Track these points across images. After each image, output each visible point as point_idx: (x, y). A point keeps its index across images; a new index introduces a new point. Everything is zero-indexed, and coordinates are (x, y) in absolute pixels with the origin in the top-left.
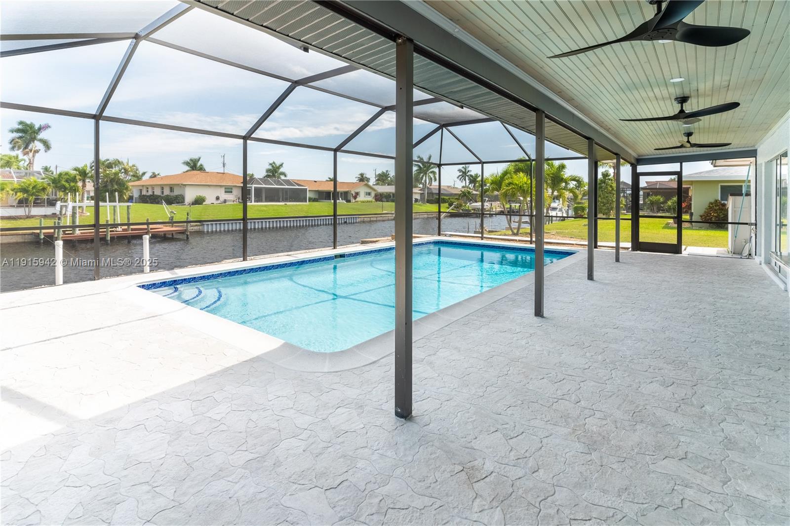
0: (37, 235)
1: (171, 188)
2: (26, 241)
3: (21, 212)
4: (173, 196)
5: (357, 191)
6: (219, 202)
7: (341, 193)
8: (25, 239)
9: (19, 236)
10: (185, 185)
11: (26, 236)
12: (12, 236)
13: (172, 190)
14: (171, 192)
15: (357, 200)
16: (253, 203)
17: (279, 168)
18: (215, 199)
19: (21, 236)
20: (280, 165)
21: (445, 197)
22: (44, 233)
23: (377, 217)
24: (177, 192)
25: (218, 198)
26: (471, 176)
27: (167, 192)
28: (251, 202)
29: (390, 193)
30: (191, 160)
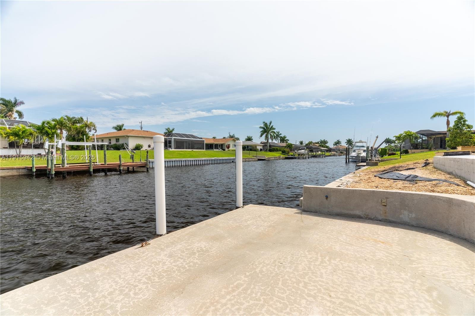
0: (30, 169)
1: (117, 139)
2: (20, 174)
3: (12, 152)
4: (120, 144)
5: (229, 143)
6: (150, 149)
7: (219, 145)
8: (19, 173)
9: (14, 170)
10: (128, 137)
11: (20, 170)
12: (8, 170)
13: (117, 140)
14: (117, 142)
15: (229, 149)
16: (173, 150)
17: (172, 131)
18: (148, 147)
19: (15, 170)
20: (173, 130)
21: (278, 148)
22: (35, 167)
23: (249, 159)
24: (121, 142)
25: (149, 146)
26: (281, 137)
27: (113, 142)
28: (172, 149)
29: (246, 145)
30: (118, 126)
